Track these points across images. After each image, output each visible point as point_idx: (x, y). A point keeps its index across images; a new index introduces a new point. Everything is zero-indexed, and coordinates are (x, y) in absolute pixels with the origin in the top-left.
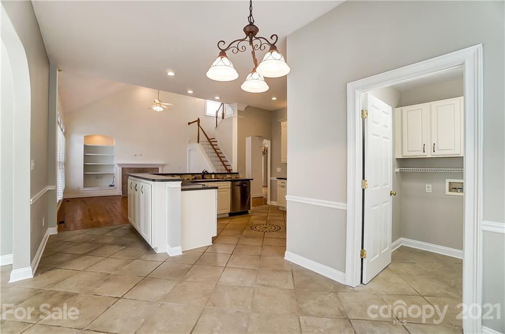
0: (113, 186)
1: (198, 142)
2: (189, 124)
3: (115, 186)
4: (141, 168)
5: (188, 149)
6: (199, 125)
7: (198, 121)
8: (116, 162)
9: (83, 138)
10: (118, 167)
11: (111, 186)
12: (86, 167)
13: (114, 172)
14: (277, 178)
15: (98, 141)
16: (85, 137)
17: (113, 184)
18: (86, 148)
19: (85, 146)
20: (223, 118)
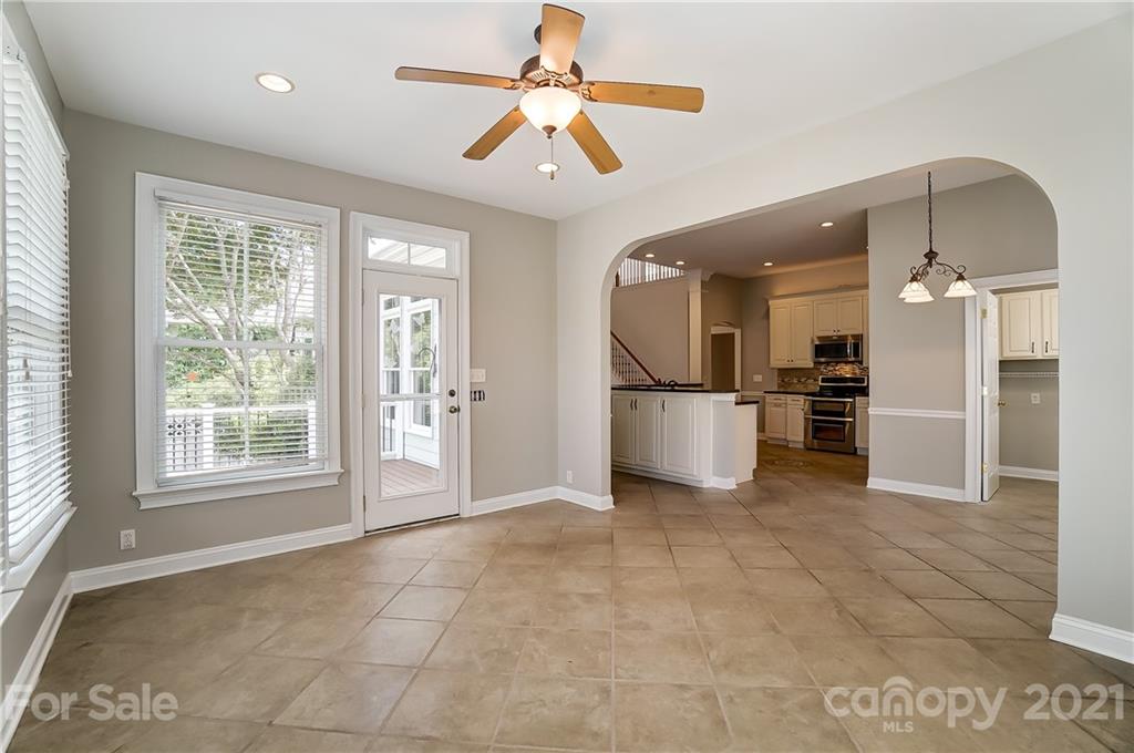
14: (764, 393)
20: (617, 285)
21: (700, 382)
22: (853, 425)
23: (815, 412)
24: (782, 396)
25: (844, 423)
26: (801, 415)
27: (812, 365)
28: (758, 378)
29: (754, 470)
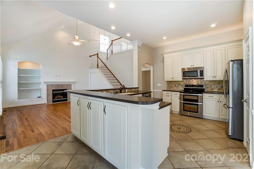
0: (41, 97)
1: (98, 68)
2: (90, 56)
3: (42, 97)
4: (60, 85)
5: (89, 72)
6: (98, 57)
7: (97, 54)
8: (42, 80)
9: (16, 63)
10: (44, 84)
11: (39, 97)
12: (20, 85)
13: (41, 87)
14: (163, 91)
15: (28, 66)
16: (19, 63)
17: (41, 96)
18: (20, 71)
19: (19, 70)
20: (112, 53)
21: (137, 87)
22: (202, 105)
23: (184, 100)
24: (170, 92)
25: (197, 105)
26: (178, 101)
27: (181, 80)
28: (159, 85)
29: (168, 148)
